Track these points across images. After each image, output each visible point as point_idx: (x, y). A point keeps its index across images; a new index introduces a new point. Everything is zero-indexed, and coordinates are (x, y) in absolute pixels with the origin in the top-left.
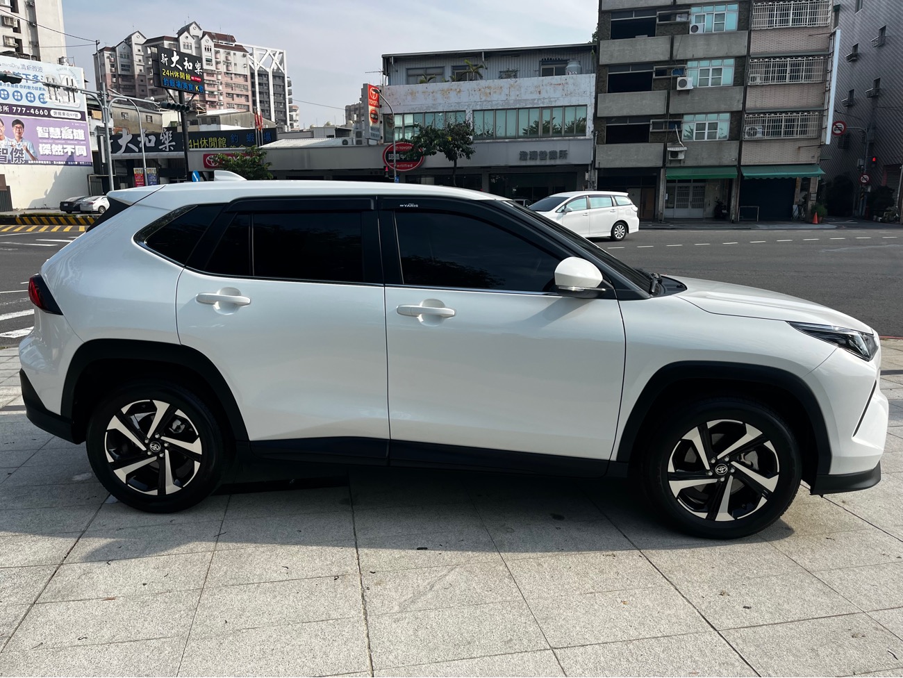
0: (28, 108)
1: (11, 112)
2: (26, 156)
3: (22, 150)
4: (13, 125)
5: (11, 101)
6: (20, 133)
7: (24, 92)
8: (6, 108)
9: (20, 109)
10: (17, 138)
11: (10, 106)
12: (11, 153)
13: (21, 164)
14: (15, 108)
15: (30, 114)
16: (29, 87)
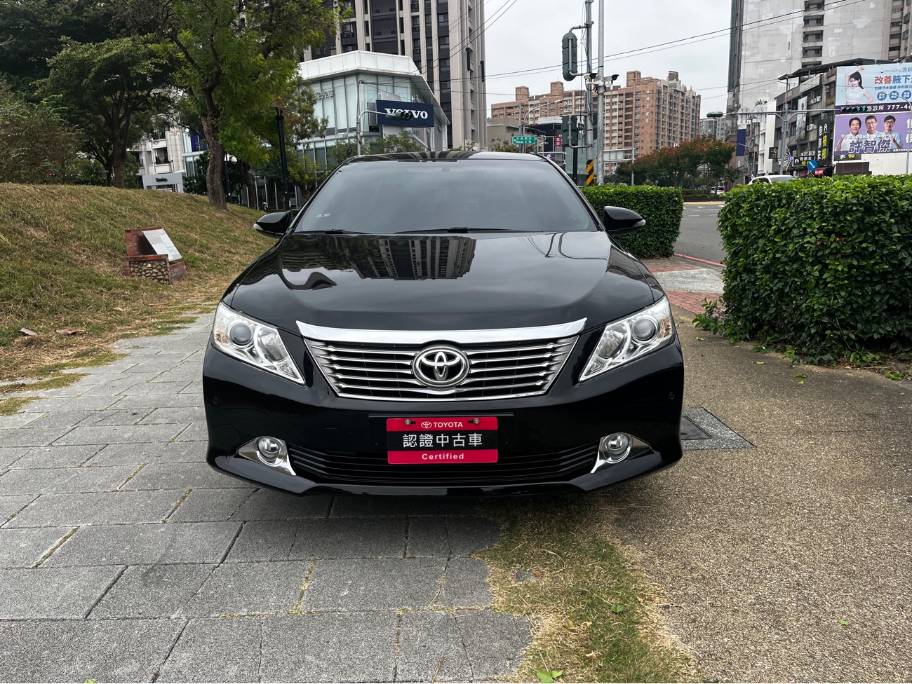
0: (904, 104)
1: (885, 110)
2: (892, 145)
3: (890, 140)
4: (885, 120)
5: (888, 100)
6: (890, 127)
7: (900, 91)
8: (881, 108)
9: (894, 106)
10: (886, 131)
11: (886, 105)
12: (879, 145)
13: (887, 152)
14: (890, 106)
15: (905, 110)
16: (906, 87)
